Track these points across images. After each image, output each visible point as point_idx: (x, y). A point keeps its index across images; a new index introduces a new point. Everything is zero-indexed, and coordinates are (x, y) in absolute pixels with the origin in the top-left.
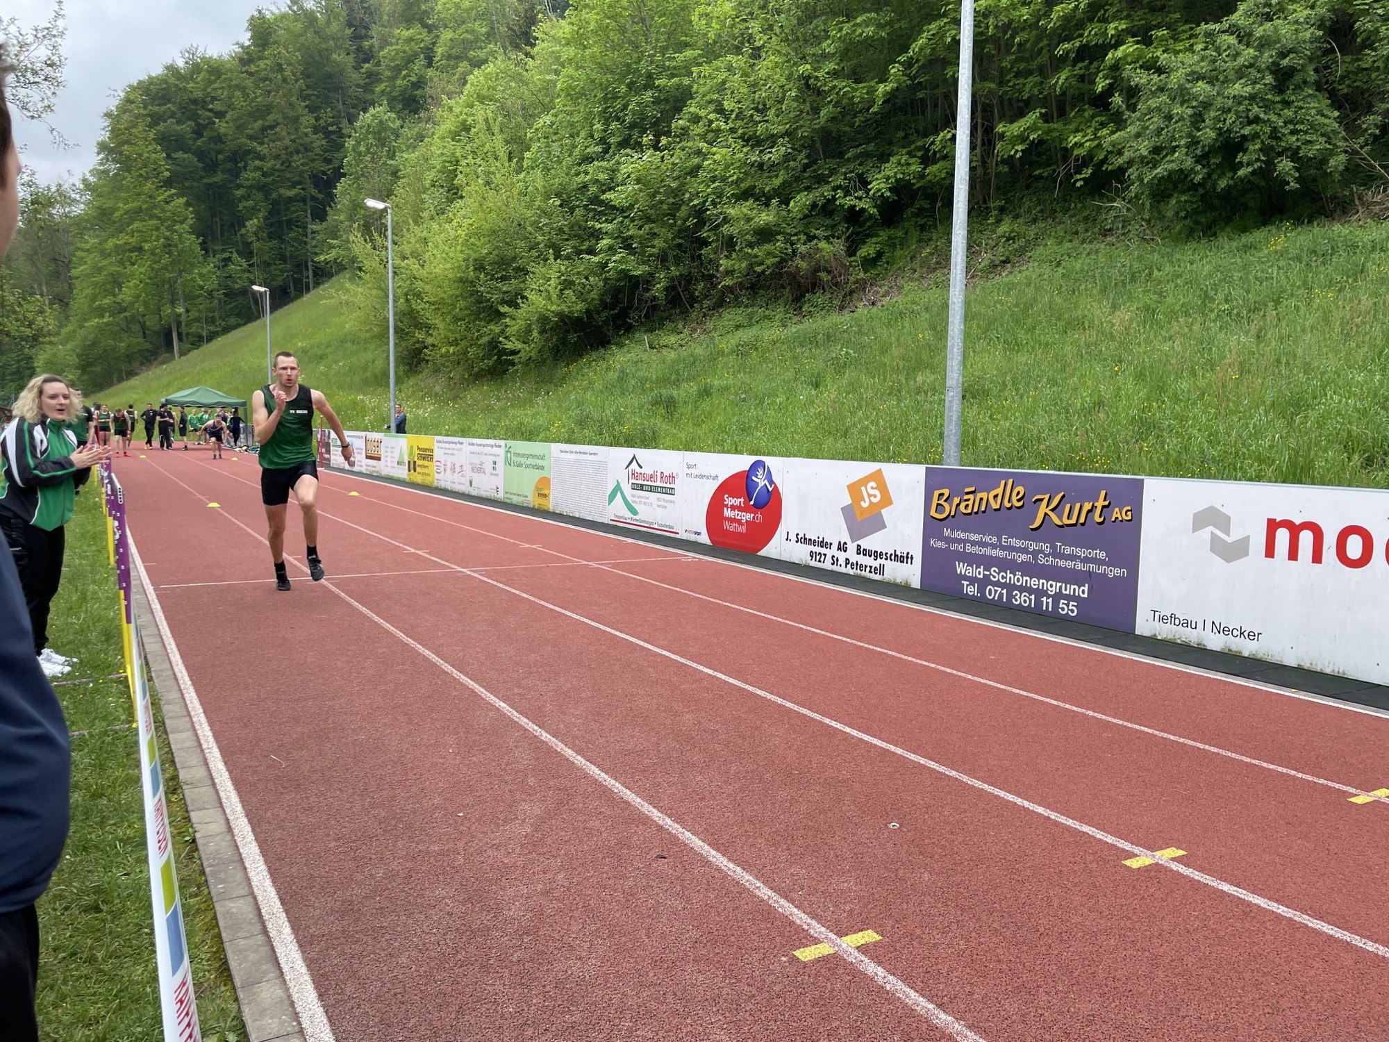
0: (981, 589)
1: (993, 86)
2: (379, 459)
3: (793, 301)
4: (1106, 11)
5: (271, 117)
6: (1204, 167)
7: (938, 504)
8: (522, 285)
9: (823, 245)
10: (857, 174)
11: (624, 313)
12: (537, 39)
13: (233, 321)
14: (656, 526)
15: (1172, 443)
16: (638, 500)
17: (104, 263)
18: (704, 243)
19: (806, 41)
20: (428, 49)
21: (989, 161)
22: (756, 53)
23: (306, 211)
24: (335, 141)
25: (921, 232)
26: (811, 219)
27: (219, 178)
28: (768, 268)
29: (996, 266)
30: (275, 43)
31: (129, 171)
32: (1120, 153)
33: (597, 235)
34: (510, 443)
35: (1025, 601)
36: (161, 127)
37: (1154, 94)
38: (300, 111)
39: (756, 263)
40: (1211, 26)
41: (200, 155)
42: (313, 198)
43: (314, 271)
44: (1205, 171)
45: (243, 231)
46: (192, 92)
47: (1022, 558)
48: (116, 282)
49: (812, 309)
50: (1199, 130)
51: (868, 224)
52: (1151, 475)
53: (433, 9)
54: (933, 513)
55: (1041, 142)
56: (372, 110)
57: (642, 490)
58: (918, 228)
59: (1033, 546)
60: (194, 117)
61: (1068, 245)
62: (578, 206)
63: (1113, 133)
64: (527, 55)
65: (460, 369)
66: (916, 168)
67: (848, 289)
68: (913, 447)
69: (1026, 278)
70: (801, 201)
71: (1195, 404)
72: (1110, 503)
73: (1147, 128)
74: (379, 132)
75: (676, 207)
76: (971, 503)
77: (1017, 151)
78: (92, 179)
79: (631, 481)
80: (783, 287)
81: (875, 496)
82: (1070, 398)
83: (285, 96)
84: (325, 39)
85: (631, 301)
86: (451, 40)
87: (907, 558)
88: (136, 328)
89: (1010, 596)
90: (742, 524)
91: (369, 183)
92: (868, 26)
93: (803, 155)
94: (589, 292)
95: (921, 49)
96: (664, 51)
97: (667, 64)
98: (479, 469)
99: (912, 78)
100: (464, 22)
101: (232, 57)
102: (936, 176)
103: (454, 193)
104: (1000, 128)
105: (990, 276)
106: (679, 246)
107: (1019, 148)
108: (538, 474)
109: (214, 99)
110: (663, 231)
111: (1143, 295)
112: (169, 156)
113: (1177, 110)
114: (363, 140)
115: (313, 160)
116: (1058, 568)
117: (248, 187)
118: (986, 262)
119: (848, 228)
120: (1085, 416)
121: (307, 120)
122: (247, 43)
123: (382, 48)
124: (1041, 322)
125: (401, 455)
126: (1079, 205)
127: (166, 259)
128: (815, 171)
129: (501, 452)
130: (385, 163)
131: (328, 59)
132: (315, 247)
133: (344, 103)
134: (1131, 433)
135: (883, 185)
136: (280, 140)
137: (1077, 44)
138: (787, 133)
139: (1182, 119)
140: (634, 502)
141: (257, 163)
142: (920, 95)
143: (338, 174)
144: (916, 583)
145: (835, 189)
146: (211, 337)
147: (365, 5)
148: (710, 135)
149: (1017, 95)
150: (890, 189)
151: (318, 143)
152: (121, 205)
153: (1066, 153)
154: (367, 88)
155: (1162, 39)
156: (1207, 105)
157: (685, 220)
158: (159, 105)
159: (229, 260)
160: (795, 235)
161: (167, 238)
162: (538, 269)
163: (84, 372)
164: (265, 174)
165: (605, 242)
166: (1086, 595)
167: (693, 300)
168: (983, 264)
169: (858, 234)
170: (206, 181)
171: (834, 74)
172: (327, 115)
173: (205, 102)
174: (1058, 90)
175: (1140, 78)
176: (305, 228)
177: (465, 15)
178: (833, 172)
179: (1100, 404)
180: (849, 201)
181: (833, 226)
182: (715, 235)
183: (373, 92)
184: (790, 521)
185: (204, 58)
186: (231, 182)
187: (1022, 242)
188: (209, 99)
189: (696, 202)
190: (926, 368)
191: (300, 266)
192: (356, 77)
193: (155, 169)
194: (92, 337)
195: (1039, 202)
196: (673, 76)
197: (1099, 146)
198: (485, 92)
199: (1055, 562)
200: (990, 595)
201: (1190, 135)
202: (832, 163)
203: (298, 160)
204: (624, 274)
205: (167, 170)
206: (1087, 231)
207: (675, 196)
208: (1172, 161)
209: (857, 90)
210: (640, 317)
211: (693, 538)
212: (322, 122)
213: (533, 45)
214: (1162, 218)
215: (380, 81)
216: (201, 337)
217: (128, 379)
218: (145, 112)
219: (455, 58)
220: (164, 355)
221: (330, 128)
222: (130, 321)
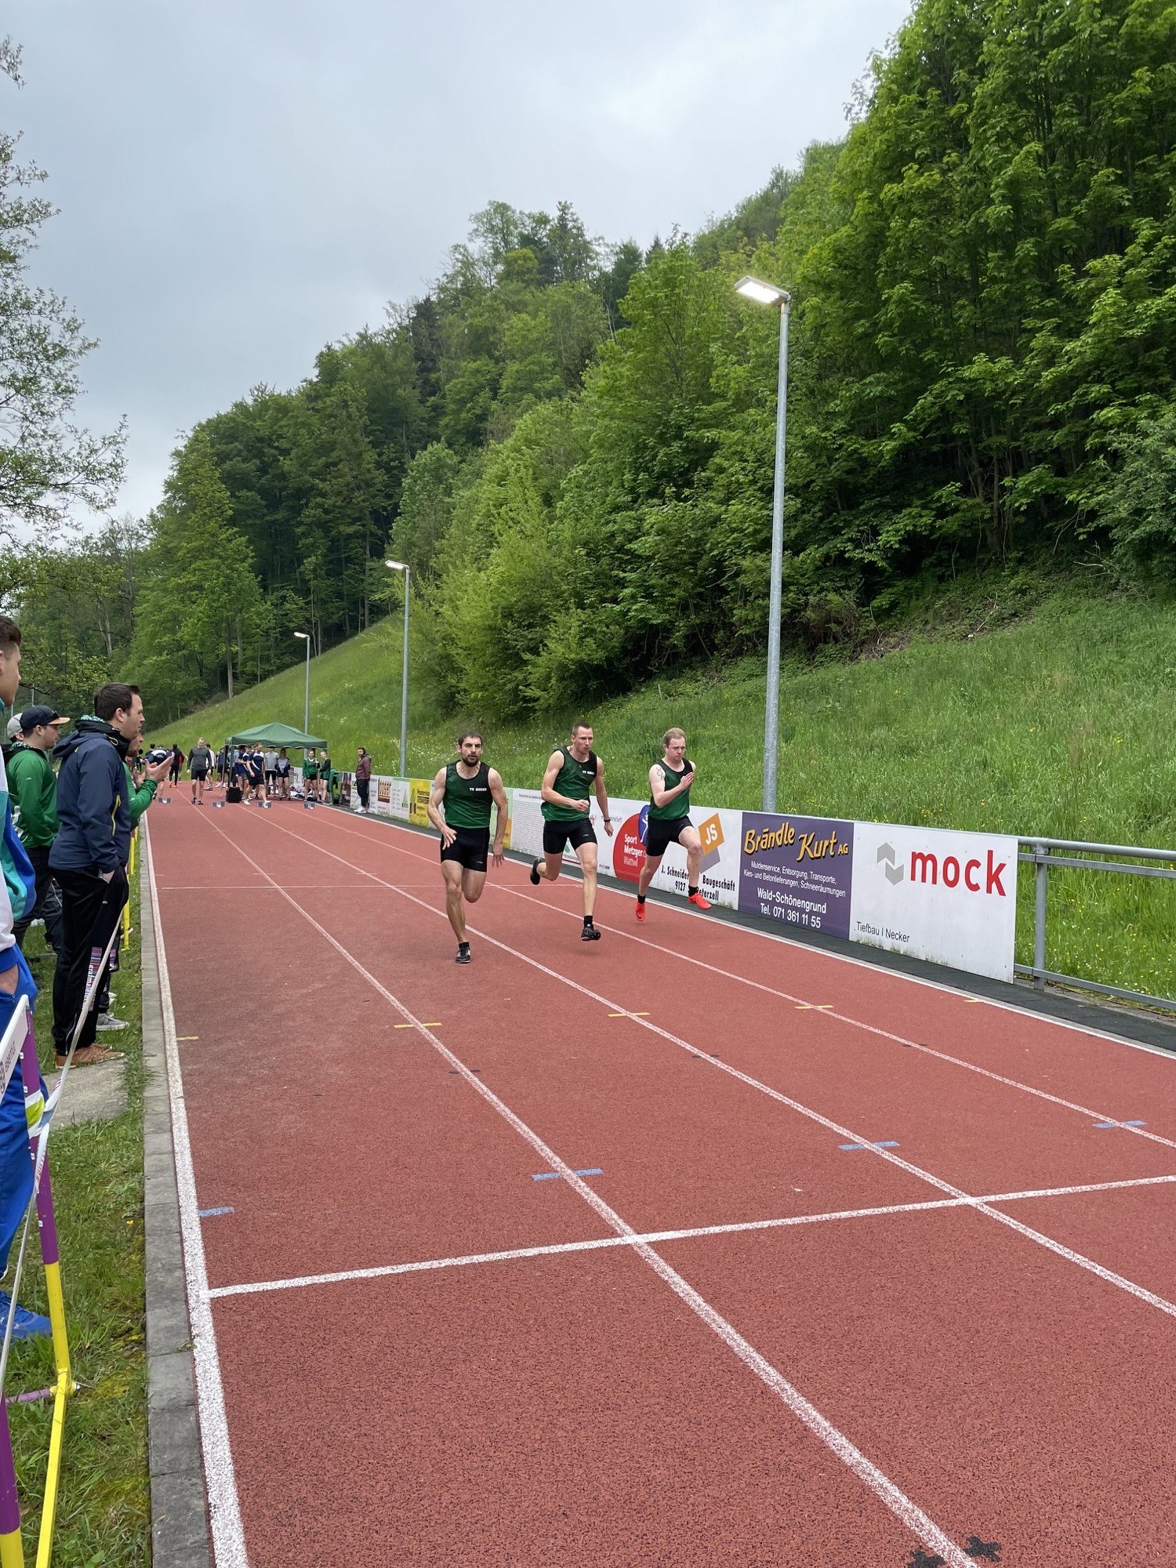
2: (388, 801)
5: (335, 454)
9: (832, 596)
10: (871, 527)
11: (646, 660)
13: (287, 659)
17: (165, 600)
18: (724, 591)
20: (494, 380)
23: (364, 548)
24: (396, 475)
25: (940, 583)
26: (826, 570)
27: (280, 516)
29: (1005, 619)
30: (344, 379)
31: (194, 509)
33: (620, 584)
36: (227, 465)
38: (362, 448)
41: (263, 493)
42: (372, 534)
43: (369, 609)
45: (302, 568)
46: (258, 430)
48: (175, 620)
49: (823, 659)
53: (500, 340)
56: (430, 448)
58: (935, 579)
60: (260, 454)
62: (605, 556)
65: (488, 714)
66: (926, 520)
74: (436, 469)
75: (698, 556)
78: (160, 515)
81: (714, 835)
83: (349, 432)
84: (391, 374)
86: (517, 372)
88: (194, 667)
90: (636, 859)
91: (424, 521)
92: (876, 386)
93: (817, 508)
94: (610, 639)
96: (693, 403)
97: (696, 415)
100: (530, 353)
101: (300, 392)
102: (949, 529)
105: (997, 630)
106: (700, 595)
107: (1025, 501)
109: (280, 436)
110: (683, 581)
112: (233, 495)
114: (422, 477)
115: (374, 496)
117: (309, 525)
118: (996, 615)
119: (861, 579)
121: (370, 456)
122: (315, 380)
123: (448, 380)
125: (405, 797)
127: (224, 598)
128: (831, 522)
130: (441, 501)
131: (393, 394)
132: (372, 584)
133: (407, 438)
135: (892, 538)
136: (341, 476)
141: (319, 500)
143: (395, 513)
146: (264, 678)
147: (435, 337)
150: (900, 541)
151: (380, 479)
152: (184, 543)
154: (432, 422)
157: (706, 570)
158: (227, 443)
159: (284, 598)
160: (809, 585)
161: (227, 576)
162: (560, 618)
164: (326, 512)
167: (714, 647)
168: (993, 617)
170: (268, 518)
172: (389, 450)
173: (271, 440)
176: (363, 565)
177: (531, 346)
178: (848, 524)
180: (858, 554)
182: (732, 585)
183: (437, 425)
185: (273, 395)
186: (292, 519)
188: (274, 437)
189: (715, 552)
191: (357, 602)
192: (422, 411)
193: (219, 508)
194: (150, 674)
198: (533, 436)
203: (358, 496)
205: (231, 508)
207: (699, 545)
210: (660, 664)
212: (384, 457)
215: (445, 414)
216: (255, 676)
217: (182, 717)
218: (213, 451)
219: (517, 390)
220: (219, 694)
221: (392, 464)
222: (188, 659)
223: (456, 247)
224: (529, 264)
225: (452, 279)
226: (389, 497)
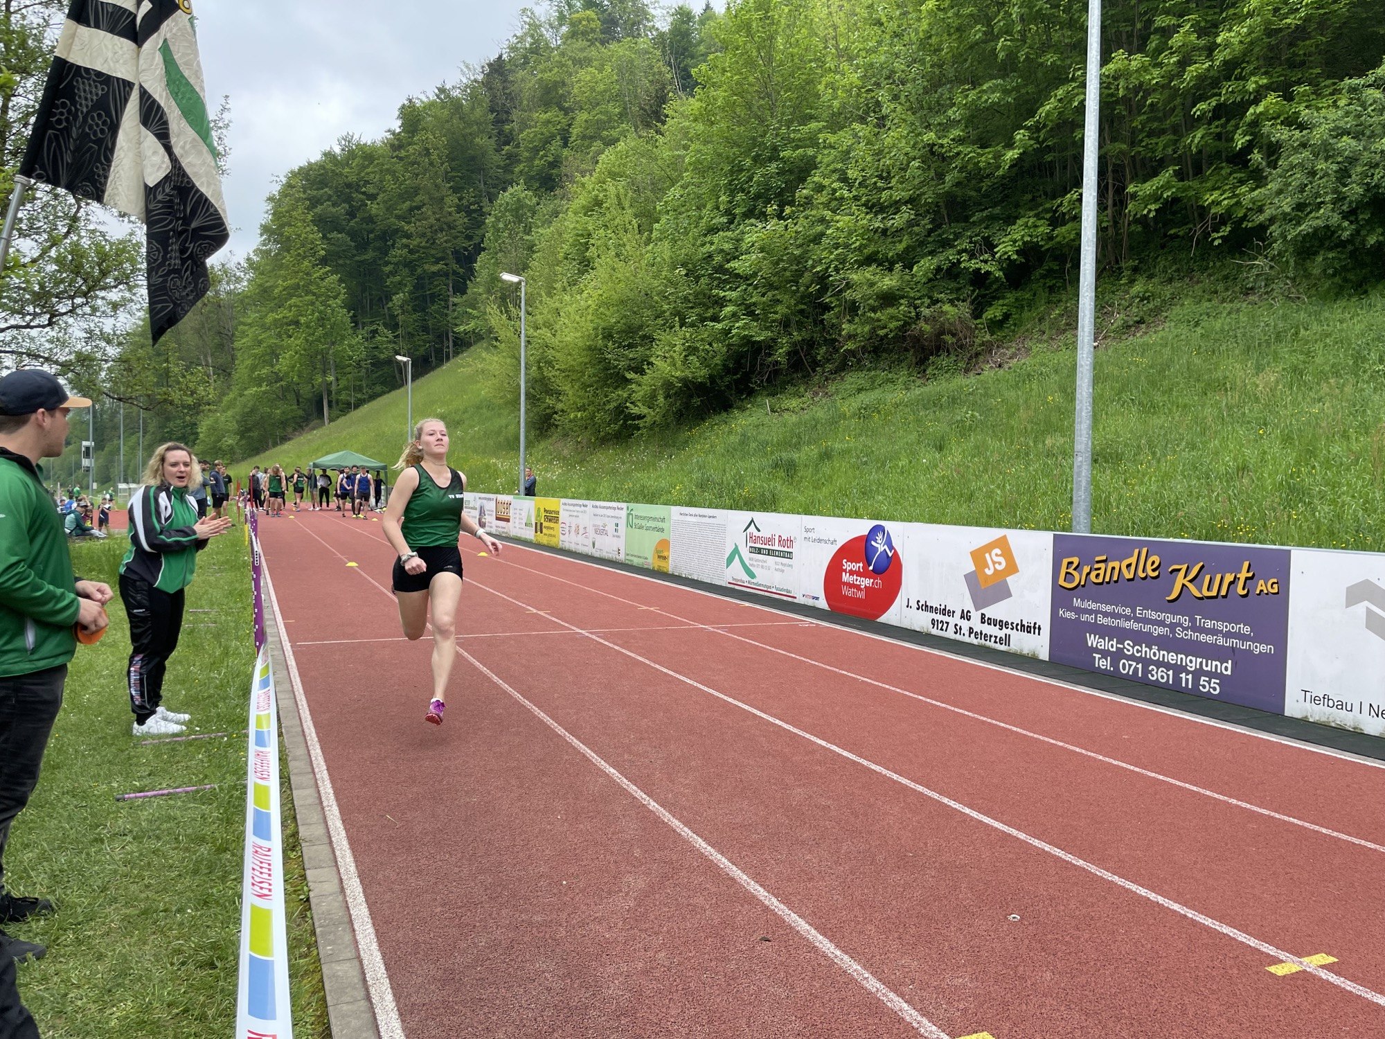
0: (1115, 663)
1: (1124, 147)
2: (508, 520)
3: (917, 364)
4: (1243, 69)
5: (418, 198)
6: (1351, 222)
7: (1067, 573)
8: (648, 352)
9: (947, 308)
10: (983, 238)
11: (746, 378)
12: (667, 116)
13: (378, 388)
14: (774, 590)
15: (1324, 511)
16: (755, 563)
17: (264, 336)
18: (827, 308)
19: (930, 109)
20: (564, 130)
21: (1121, 222)
22: (882, 122)
23: (447, 285)
24: (476, 217)
25: (1050, 293)
26: (936, 283)
27: (369, 255)
28: (891, 331)
29: (1130, 326)
30: (424, 129)
31: (288, 251)
32: (1260, 210)
33: (721, 303)
34: (632, 505)
35: (1162, 677)
36: (319, 209)
37: (1296, 150)
38: (444, 193)
39: (879, 326)
40: (1355, 81)
41: (353, 235)
42: (455, 273)
43: (454, 341)
44: (1353, 227)
45: (390, 304)
46: (347, 177)
47: (1158, 631)
48: (274, 354)
49: (936, 372)
50: (1345, 186)
51: (995, 286)
52: (1300, 545)
53: (569, 93)
54: (1061, 582)
55: (1175, 200)
56: (510, 190)
57: (760, 553)
58: (1047, 290)
59: (1170, 618)
60: (349, 200)
61: (1207, 304)
62: (703, 275)
63: (1253, 190)
64: (658, 132)
65: (587, 433)
66: (1044, 229)
67: (973, 352)
68: (1042, 512)
69: (1162, 338)
70: (925, 265)
71: (1348, 469)
72: (1254, 575)
73: (1290, 184)
74: (517, 210)
75: (799, 274)
76: (1103, 572)
77: (1150, 211)
78: (255, 259)
79: (749, 545)
80: (906, 350)
81: (1000, 563)
82: (1211, 463)
83: (431, 178)
84: (469, 125)
85: (753, 366)
86: (586, 121)
87: (1035, 628)
88: (291, 396)
89: (1146, 671)
90: (861, 590)
91: (506, 257)
92: (993, 93)
93: (926, 221)
94: (713, 357)
95: (1048, 115)
96: (789, 124)
97: (792, 136)
98: (601, 531)
99: (1041, 143)
100: (598, 104)
101: (383, 143)
102: (1064, 238)
103: (586, 265)
104: (1131, 189)
105: (1124, 337)
106: (802, 312)
107: (1153, 207)
108: (658, 536)
109: (367, 182)
110: (785, 298)
111: (1288, 355)
112: (324, 237)
113: (1321, 165)
114: (501, 217)
115: (456, 237)
116: (1198, 643)
117: (395, 264)
118: (1120, 323)
119: (973, 291)
120: (1227, 481)
121: (451, 200)
122: (398, 130)
123: (521, 131)
124: (1178, 384)
125: (529, 517)
126: (1218, 264)
127: (320, 331)
128: (940, 235)
129: (624, 513)
130: (521, 239)
131: (471, 142)
132: (456, 318)
133: (485, 184)
134: (1277, 500)
135: (1009, 248)
136: (426, 220)
137: (1214, 104)
138: (911, 201)
139: (1326, 175)
140: (751, 565)
141: (404, 241)
142: (1049, 158)
143: (479, 249)
144: (1044, 655)
145: (960, 253)
146: (357, 406)
147: (507, 91)
148: (834, 204)
149: (1150, 155)
150: (1017, 252)
151: (461, 221)
152: (280, 282)
153: (1203, 211)
154: (507, 169)
155: (1304, 94)
156: (1353, 160)
157: (808, 288)
158: (317, 189)
159: (375, 332)
160: (918, 299)
161: (320, 312)
162: (663, 336)
163: (242, 437)
164: (411, 252)
165: (729, 309)
166: (1229, 672)
167: (815, 364)
168: (1115, 325)
169: (984, 296)
170: (357, 258)
171: (960, 141)
172: (469, 195)
173: (359, 186)
174: (1194, 150)
175: (1281, 134)
176: (446, 301)
177: (599, 98)
178: (957, 236)
179: (1243, 469)
180: (973, 265)
181: (958, 289)
182: (838, 300)
183: (512, 172)
184: (912, 586)
185: (359, 144)
186: (380, 259)
187: (1158, 302)
188: (362, 183)
189: (818, 269)
190: (1055, 431)
191: (441, 336)
192: (497, 159)
193: (311, 249)
194: (250, 405)
195: (1174, 261)
196: (798, 147)
197: (1238, 203)
198: (616, 170)
199: (1195, 636)
200: (1124, 669)
201: (1335, 191)
202: (957, 227)
203: (442, 238)
204: (747, 340)
205: (323, 249)
206: (1227, 289)
207: (799, 263)
208: (1317, 218)
209: (982, 155)
210: (761, 381)
211: (810, 602)
212: (465, 202)
213: (664, 123)
214: (1308, 276)
215: (519, 161)
216: (349, 404)
217: (282, 443)
218: (304, 196)
219: (589, 138)
220: (316, 421)
221: (472, 207)
222: (285, 390)
223: (524, 10)
224: (593, 25)
225: (521, 39)
226: (469, 238)
